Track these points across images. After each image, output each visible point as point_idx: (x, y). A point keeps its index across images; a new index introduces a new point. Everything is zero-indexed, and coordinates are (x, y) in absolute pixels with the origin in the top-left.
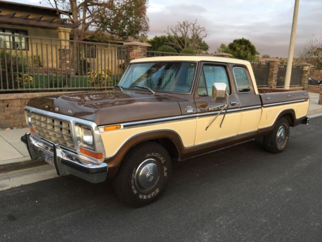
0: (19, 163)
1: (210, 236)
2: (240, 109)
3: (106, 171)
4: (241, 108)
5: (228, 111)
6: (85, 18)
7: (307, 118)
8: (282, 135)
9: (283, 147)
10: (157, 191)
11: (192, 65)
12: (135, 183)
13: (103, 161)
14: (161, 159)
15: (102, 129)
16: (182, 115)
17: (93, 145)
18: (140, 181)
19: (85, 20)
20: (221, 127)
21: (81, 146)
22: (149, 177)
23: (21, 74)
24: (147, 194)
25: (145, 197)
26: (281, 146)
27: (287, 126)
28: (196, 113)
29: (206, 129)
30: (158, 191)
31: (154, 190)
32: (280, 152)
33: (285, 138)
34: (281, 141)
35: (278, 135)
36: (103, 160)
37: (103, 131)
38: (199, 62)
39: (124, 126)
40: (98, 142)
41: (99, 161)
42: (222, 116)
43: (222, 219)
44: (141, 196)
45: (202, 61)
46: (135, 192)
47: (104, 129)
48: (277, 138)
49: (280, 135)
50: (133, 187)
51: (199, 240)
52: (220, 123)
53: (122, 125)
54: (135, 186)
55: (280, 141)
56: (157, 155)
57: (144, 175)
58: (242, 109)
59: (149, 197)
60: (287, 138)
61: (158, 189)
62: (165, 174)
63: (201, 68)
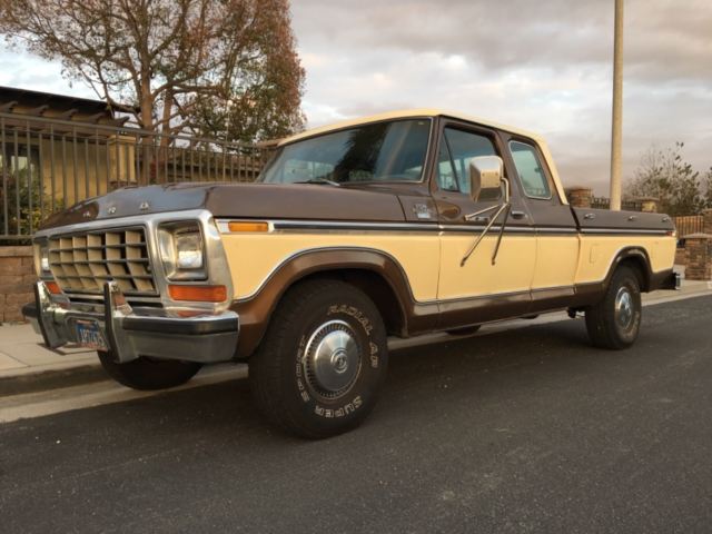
0: (15, 378)
1: (500, 479)
2: (531, 229)
3: (236, 329)
4: (534, 226)
5: (506, 228)
6: (168, 117)
7: (675, 274)
8: (627, 307)
9: (631, 334)
10: (357, 401)
11: (421, 123)
12: (303, 376)
13: (227, 306)
14: (364, 322)
15: (223, 226)
16: (406, 222)
17: (204, 266)
18: (316, 371)
19: (168, 121)
20: (493, 263)
21: (172, 280)
22: (338, 362)
23: (25, 211)
24: (334, 407)
25: (328, 414)
26: (627, 333)
27: (634, 287)
28: (438, 223)
29: (462, 264)
30: (360, 402)
31: (349, 398)
32: (626, 345)
33: (634, 314)
34: (626, 321)
35: (618, 306)
36: (227, 304)
37: (227, 230)
38: (435, 117)
39: (277, 226)
40: (216, 257)
41: (218, 307)
42: (496, 239)
43: (522, 451)
44: (318, 410)
45: (441, 116)
46: (305, 397)
47: (230, 228)
48: (616, 315)
49: (623, 306)
50: (300, 384)
51: (474, 486)
52: (492, 256)
53: (271, 224)
54: (304, 382)
55: (623, 319)
56: (353, 311)
57: (325, 358)
58: (537, 229)
59: (339, 413)
60: (637, 316)
61: (358, 398)
62: (375, 363)
63: (441, 132)
